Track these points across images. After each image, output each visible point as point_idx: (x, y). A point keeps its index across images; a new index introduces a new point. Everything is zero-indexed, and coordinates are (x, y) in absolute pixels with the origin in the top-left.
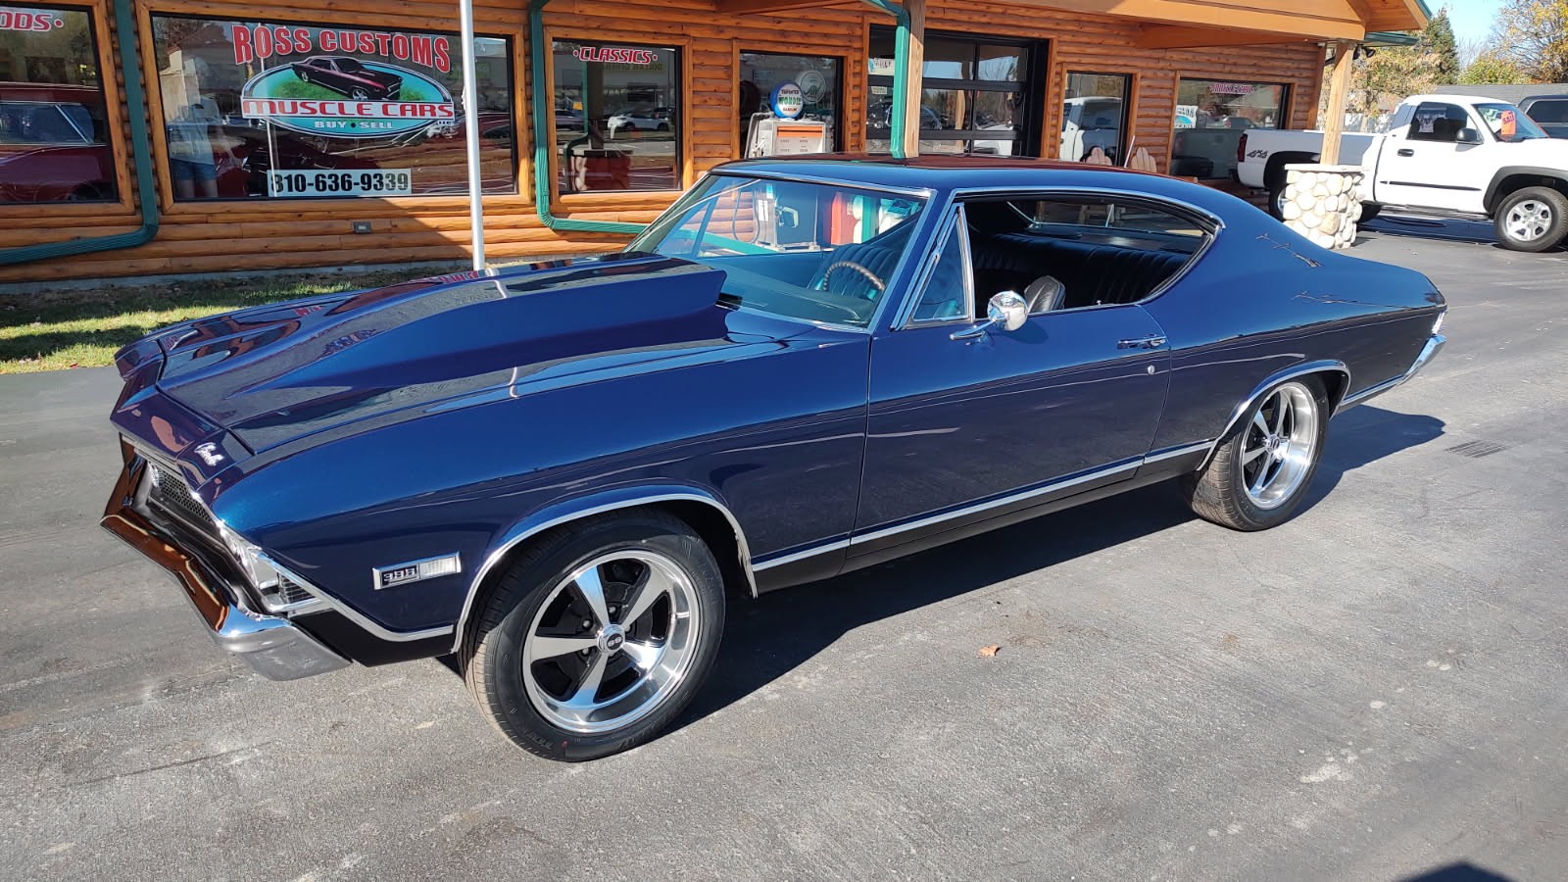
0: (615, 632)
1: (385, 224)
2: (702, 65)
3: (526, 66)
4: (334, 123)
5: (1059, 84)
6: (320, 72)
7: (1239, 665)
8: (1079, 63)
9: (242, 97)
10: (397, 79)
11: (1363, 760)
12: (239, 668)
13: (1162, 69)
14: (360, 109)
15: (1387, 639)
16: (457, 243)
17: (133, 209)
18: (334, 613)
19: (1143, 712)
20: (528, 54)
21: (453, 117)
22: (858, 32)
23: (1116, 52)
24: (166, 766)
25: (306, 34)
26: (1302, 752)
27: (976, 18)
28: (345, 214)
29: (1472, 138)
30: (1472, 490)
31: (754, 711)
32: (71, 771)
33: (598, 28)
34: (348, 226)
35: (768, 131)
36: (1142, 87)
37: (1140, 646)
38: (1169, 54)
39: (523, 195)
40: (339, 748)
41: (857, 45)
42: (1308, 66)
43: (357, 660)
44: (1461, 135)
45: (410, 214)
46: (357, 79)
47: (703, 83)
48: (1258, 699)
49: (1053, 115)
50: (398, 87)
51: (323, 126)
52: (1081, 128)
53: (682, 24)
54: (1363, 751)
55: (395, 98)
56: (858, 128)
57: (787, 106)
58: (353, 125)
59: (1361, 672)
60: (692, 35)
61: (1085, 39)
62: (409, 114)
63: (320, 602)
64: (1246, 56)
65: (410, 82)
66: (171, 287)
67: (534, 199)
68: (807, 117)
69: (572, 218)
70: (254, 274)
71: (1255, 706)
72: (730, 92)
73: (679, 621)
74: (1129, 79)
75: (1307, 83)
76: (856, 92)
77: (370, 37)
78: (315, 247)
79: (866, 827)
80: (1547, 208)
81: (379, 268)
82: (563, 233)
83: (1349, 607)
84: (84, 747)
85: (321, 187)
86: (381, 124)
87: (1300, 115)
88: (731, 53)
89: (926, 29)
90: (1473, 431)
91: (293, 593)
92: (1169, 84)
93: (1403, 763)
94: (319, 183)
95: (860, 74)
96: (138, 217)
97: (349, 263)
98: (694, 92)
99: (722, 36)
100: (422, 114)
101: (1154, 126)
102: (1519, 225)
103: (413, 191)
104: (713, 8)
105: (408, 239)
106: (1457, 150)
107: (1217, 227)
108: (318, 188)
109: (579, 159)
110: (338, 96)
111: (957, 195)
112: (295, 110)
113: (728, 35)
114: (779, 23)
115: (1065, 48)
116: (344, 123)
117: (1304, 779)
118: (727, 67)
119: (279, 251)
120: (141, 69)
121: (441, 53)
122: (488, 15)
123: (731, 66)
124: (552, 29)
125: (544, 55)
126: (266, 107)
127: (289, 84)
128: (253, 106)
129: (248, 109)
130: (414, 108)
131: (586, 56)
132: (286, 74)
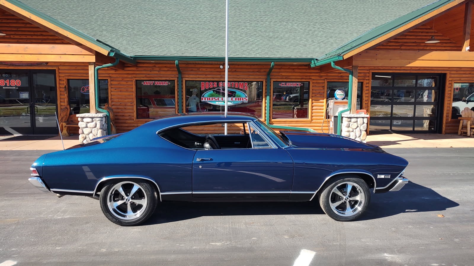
2: (316, 86)
4: (220, 103)
6: (218, 91)
8: (459, 80)
9: (202, 97)
10: (235, 92)
20: (266, 86)
21: (248, 101)
22: (368, 75)
25: (216, 83)
27: (413, 68)
33: (286, 78)
35: (333, 103)
39: (263, 119)
41: (367, 79)
47: (316, 91)
50: (235, 94)
51: (218, 103)
53: (310, 76)
55: (234, 96)
56: (367, 102)
57: (340, 96)
60: (313, 78)
62: (237, 100)
65: (238, 92)
67: (266, 120)
69: (274, 125)
72: (324, 93)
76: (367, 92)
77: (230, 83)
78: (213, 129)
86: (231, 102)
88: (325, 82)
95: (368, 86)
97: (220, 133)
98: (312, 93)
99: (322, 78)
100: (240, 100)
104: (319, 71)
110: (221, 96)
112: (212, 100)
113: (324, 78)
114: (340, 74)
115: (453, 76)
116: (222, 102)
118: (323, 86)
119: (205, 130)
120: (182, 92)
121: (245, 86)
122: (257, 77)
123: (324, 86)
124: (273, 79)
125: (270, 85)
126: (206, 99)
127: (211, 94)
128: (204, 99)
129: (203, 100)
130: (238, 98)
131: (283, 85)
132: (211, 92)
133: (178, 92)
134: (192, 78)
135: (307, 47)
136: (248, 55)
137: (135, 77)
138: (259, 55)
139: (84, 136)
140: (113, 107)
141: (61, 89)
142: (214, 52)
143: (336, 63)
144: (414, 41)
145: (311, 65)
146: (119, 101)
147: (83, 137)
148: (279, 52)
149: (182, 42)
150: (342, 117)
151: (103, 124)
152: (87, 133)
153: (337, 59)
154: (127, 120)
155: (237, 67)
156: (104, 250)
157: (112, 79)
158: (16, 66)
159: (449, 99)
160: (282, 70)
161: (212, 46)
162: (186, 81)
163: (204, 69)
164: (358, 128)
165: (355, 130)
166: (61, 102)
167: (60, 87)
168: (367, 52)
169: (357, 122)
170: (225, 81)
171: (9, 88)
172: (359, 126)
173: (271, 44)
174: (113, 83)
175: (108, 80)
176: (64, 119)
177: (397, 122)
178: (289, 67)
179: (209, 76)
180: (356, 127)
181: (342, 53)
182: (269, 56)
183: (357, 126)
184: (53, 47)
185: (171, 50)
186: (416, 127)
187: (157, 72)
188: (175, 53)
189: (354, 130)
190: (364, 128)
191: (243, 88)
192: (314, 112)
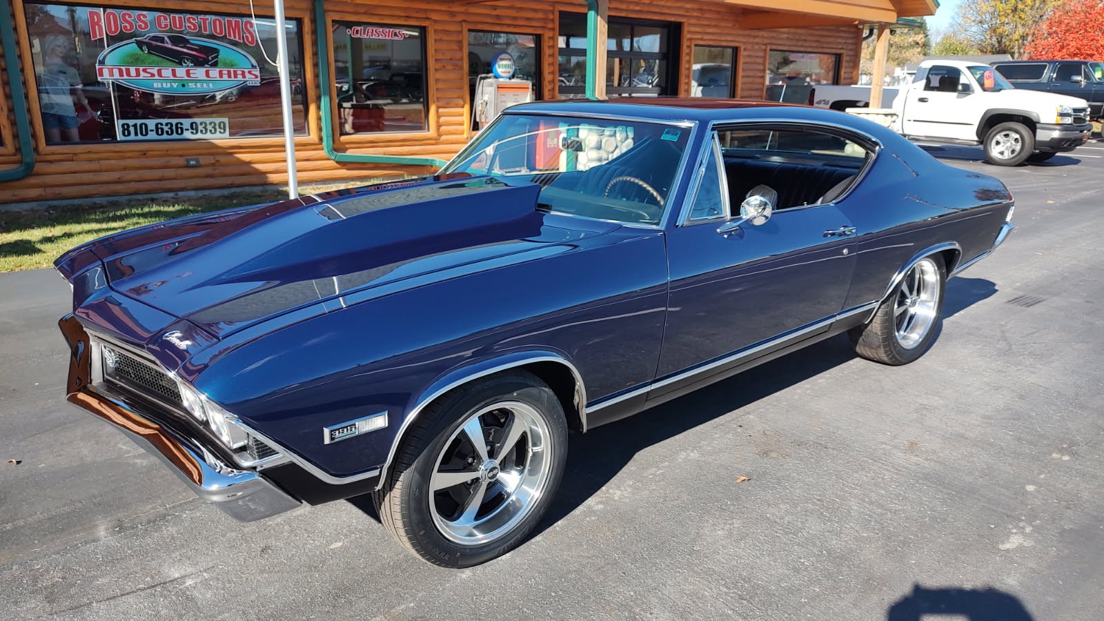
0: (492, 466)
1: (211, 160)
2: (441, 40)
3: (312, 41)
4: (169, 85)
5: (689, 54)
6: (157, 45)
7: (926, 464)
8: (702, 39)
9: (97, 65)
10: (216, 51)
11: (1037, 529)
12: (174, 507)
13: (757, 44)
14: (188, 73)
15: (1019, 439)
16: (264, 173)
17: (14, 151)
18: (292, 465)
19: (871, 503)
20: (314, 32)
21: (259, 79)
22: (551, 17)
23: (726, 31)
24: (133, 592)
25: (145, 17)
26: (993, 526)
27: (632, 7)
28: (179, 153)
29: (967, 89)
30: (1034, 330)
31: (588, 519)
32: (53, 601)
33: (365, 13)
34: (181, 161)
35: (491, 88)
36: (744, 56)
37: (851, 453)
38: (761, 33)
39: (313, 136)
40: (272, 569)
41: (550, 26)
42: (851, 41)
43: (306, 501)
44: (960, 87)
45: (227, 152)
46: (185, 50)
47: (443, 54)
48: (948, 488)
49: (686, 76)
50: (217, 57)
51: (160, 86)
52: (699, 85)
53: (426, 10)
54: (1034, 523)
55: (215, 65)
56: (552, 86)
57: (504, 70)
58: (183, 86)
59: (1010, 465)
60: (434, 18)
61: (706, 23)
62: (225, 77)
63: (282, 456)
64: (812, 35)
65: (226, 52)
66: (47, 211)
67: (321, 139)
68: (517, 77)
69: (350, 153)
70: (110, 199)
71: (946, 493)
72: (461, 59)
73: (534, 454)
74: (736, 50)
75: (851, 53)
76: (550, 60)
77: (194, 19)
78: (156, 177)
79: (701, 605)
80: (1017, 136)
81: (206, 192)
82: (343, 164)
83: (985, 417)
84: (61, 580)
85: (160, 133)
86: (205, 85)
87: (846, 75)
88: (461, 32)
89: (609, 16)
90: (1019, 289)
91: (262, 451)
92: (761, 54)
93: (1064, 530)
94: (158, 129)
95: (553, 47)
96: (18, 157)
97: (183, 189)
98: (435, 60)
99: (455, 19)
100: (236, 76)
101: (752, 83)
102: (1000, 148)
103: (231, 134)
105: (227, 170)
106: (957, 97)
107: (877, 148)
108: (157, 133)
109: (347, 110)
110: (170, 63)
111: (714, 125)
112: (138, 74)
113: (459, 18)
114: (495, 9)
115: (692, 29)
116: (177, 84)
117: (1001, 547)
118: (459, 42)
119: (129, 182)
120: (17, 44)
121: (248, 31)
123: (462, 41)
124: (331, 14)
125: (325, 33)
126: (116, 72)
127: (133, 54)
128: (106, 72)
129: (101, 75)
130: (229, 72)
131: (357, 33)
132: (131, 48)
159: (687, 80)
162: (25, 1)
191: (235, 37)
192: (441, 113)
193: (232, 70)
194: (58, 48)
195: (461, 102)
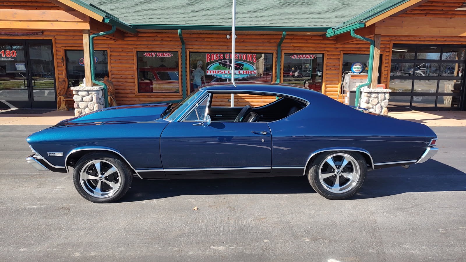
2: (330, 58)
4: (227, 76)
6: (225, 64)
9: (207, 70)
10: (243, 65)
17: (182, 94)
18: (42, 159)
20: (277, 58)
21: (256, 74)
22: (388, 46)
25: (222, 55)
26: (224, 243)
28: (226, 97)
33: (298, 50)
35: (349, 77)
41: (387, 50)
47: (330, 64)
50: (243, 67)
53: (324, 47)
54: (238, 247)
55: (242, 69)
56: (387, 76)
57: (356, 69)
60: (328, 50)
62: (245, 73)
65: (246, 65)
68: (364, 72)
72: (339, 66)
76: (386, 65)
77: (237, 55)
78: (219, 105)
86: (238, 76)
88: (340, 55)
95: (388, 59)
96: (182, 96)
98: (327, 66)
100: (248, 73)
104: (335, 42)
110: (228, 69)
112: (218, 73)
113: (340, 49)
114: (358, 45)
116: (229, 75)
118: (338, 59)
120: (186, 64)
121: (254, 58)
122: (267, 48)
123: (340, 58)
124: (284, 51)
125: (281, 58)
126: (212, 72)
127: (217, 67)
128: (209, 72)
129: (208, 73)
130: (246, 72)
131: (294, 57)
132: (217, 64)
133: (182, 64)
134: (196, 49)
135: (322, 15)
136: (257, 24)
137: (136, 48)
138: (269, 24)
139: (79, 110)
140: (114, 80)
141: (59, 61)
142: (221, 21)
143: (356, 31)
144: (441, 9)
145: (327, 35)
146: (120, 73)
147: (79, 112)
148: (291, 21)
149: (186, 10)
150: (361, 92)
151: (100, 97)
152: (83, 107)
153: (358, 26)
154: (128, 93)
155: (245, 37)
156: (77, 254)
157: (112, 50)
158: (11, 35)
160: (294, 41)
161: (218, 14)
162: (190, 52)
163: (210, 40)
164: (379, 104)
165: (376, 107)
166: (58, 74)
167: (57, 59)
168: (391, 19)
169: (377, 97)
170: (231, 53)
171: (4, 59)
172: (380, 101)
173: (282, 11)
174: (113, 54)
175: (107, 51)
176: (62, 92)
177: (418, 99)
178: (302, 37)
179: (215, 47)
180: (376, 104)
181: (364, 20)
182: (280, 24)
183: (377, 101)
184: (44, 13)
185: (174, 18)
186: (438, 104)
187: (159, 43)
188: (179, 21)
189: (374, 107)
190: (385, 104)
191: (251, 60)
192: (328, 86)
193: (247, 71)
194: (200, 65)
195: (337, 82)
